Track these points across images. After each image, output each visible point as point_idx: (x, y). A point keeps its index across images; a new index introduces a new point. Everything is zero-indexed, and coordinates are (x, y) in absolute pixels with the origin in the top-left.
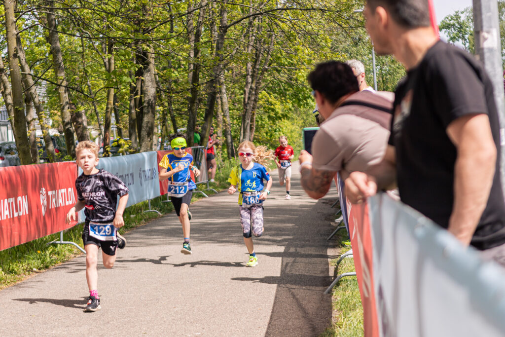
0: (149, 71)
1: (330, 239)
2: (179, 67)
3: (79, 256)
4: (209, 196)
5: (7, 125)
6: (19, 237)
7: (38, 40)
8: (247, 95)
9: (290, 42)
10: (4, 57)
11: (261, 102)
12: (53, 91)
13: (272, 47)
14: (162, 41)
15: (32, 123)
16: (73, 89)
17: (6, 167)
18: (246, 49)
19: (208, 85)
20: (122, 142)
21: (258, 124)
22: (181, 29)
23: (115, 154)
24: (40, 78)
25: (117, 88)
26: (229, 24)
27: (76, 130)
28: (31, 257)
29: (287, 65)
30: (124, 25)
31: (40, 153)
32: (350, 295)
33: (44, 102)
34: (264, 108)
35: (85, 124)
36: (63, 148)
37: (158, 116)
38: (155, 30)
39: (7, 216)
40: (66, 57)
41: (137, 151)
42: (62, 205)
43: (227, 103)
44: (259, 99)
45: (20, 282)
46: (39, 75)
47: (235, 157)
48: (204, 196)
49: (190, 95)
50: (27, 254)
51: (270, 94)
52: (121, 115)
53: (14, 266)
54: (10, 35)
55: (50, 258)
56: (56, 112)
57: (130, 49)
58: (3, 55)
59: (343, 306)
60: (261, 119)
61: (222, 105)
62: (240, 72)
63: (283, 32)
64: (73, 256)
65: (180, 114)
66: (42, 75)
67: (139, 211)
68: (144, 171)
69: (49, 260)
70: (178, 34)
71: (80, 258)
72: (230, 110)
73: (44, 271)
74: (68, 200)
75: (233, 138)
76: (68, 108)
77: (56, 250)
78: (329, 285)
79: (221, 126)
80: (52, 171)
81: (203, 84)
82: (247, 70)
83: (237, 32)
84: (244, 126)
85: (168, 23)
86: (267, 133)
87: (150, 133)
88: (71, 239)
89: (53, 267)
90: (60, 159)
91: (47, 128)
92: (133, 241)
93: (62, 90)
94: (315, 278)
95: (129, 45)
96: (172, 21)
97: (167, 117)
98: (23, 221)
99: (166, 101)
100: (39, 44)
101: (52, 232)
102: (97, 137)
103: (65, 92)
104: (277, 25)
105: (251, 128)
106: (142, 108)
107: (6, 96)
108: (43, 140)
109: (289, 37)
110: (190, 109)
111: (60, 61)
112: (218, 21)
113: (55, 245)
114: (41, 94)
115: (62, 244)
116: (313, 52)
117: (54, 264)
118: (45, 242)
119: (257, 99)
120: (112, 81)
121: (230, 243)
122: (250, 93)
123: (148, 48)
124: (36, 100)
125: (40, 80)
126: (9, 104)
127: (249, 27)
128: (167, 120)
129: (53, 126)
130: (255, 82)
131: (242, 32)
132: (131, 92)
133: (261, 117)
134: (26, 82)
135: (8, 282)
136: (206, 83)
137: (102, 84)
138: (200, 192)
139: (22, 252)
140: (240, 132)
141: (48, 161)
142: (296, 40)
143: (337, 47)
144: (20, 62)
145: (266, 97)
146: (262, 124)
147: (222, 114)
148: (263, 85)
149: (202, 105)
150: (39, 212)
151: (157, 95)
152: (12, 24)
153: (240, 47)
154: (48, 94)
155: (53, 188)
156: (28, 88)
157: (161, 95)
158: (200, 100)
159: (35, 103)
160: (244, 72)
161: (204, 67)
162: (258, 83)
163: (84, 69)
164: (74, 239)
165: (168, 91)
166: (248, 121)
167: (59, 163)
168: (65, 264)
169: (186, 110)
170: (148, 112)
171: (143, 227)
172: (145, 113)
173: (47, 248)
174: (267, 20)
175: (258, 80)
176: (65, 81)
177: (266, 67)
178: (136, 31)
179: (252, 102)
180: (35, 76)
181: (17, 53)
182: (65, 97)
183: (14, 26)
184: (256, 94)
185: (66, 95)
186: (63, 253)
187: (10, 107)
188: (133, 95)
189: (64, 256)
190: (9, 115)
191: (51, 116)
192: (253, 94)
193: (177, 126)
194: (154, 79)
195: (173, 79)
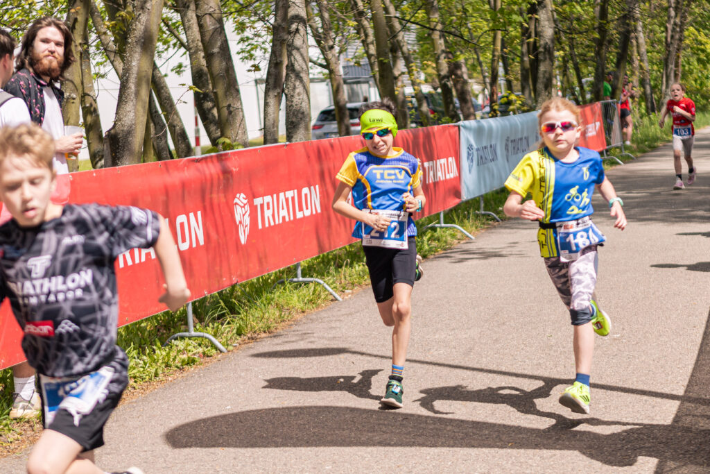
0: (545, 7)
3: (464, 241)
4: (625, 162)
5: (367, 82)
8: (670, 33)
11: (687, 42)
12: (425, 38)
15: (400, 78)
16: (450, 33)
19: (619, 22)
20: (513, 97)
21: (684, 69)
23: (505, 113)
24: (409, 21)
25: (506, 31)
27: (455, 85)
31: (411, 115)
33: (415, 51)
34: (692, 48)
35: (465, 77)
36: (439, 109)
37: (556, 63)
41: (532, 109)
42: (441, 179)
43: (644, 43)
46: (407, 18)
47: (656, 112)
48: (618, 163)
49: (597, 36)
51: (699, 31)
52: (511, 64)
55: (429, 245)
56: (429, 63)
60: (689, 63)
61: (638, 46)
62: (660, 4)
64: (457, 241)
65: (585, 61)
66: (411, 18)
69: (426, 247)
71: (466, 245)
72: (648, 52)
74: (449, 173)
75: (653, 89)
76: (445, 58)
77: (436, 235)
79: (637, 73)
80: (428, 137)
81: (613, 21)
84: (666, 73)
86: (696, 81)
87: (548, 85)
88: (453, 222)
89: (433, 256)
90: (437, 122)
91: (419, 84)
93: (436, 35)
97: (568, 65)
99: (567, 45)
101: (430, 213)
102: (480, 93)
103: (440, 38)
105: (676, 75)
106: (537, 54)
107: (368, 45)
108: (414, 100)
110: (598, 53)
113: (434, 229)
114: (410, 42)
115: (443, 228)
119: (682, 38)
120: (499, 21)
121: (653, 222)
122: (674, 30)
124: (405, 49)
125: (409, 24)
126: (372, 55)
128: (569, 69)
129: (426, 81)
130: (679, 15)
132: (523, 34)
133: (688, 60)
134: (391, 27)
136: (617, 19)
137: (485, 26)
138: (612, 159)
140: (662, 81)
141: (421, 124)
144: (383, 3)
145: (693, 34)
146: (690, 69)
147: (639, 58)
148: (690, 19)
149: (612, 48)
151: (555, 36)
154: (419, 41)
155: (430, 158)
156: (394, 35)
157: (560, 37)
158: (610, 42)
159: (403, 53)
160: (665, 3)
162: (684, 17)
163: (463, 7)
164: (457, 221)
165: (568, 31)
166: (672, 66)
167: (435, 127)
168: (446, 252)
169: (593, 54)
170: (545, 60)
172: (541, 60)
175: (684, 13)
176: (439, 24)
179: (677, 42)
180: (403, 19)
184: (682, 31)
185: (442, 41)
186: (444, 239)
187: (373, 59)
188: (525, 38)
189: (446, 242)
190: (372, 69)
191: (423, 68)
192: (677, 32)
193: (581, 75)
194: (551, 17)
195: (574, 16)
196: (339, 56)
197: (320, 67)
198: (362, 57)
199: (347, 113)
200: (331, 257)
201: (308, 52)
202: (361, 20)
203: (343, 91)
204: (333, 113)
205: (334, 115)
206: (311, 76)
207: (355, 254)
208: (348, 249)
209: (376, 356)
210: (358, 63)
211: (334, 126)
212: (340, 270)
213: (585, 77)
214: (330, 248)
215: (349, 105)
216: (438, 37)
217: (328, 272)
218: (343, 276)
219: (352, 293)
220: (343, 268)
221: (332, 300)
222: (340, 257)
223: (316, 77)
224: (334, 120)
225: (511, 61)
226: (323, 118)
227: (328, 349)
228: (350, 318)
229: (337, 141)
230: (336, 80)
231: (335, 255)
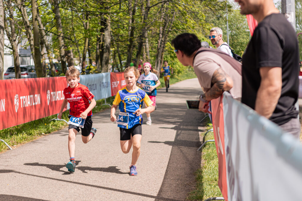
0: (107, 30)
1: (201, 122)
2: (124, 28)
5: (30, 56)
6: (35, 116)
7: (48, 11)
8: (159, 44)
9: (183, 17)
10: (30, 20)
11: (167, 48)
12: (56, 39)
13: (173, 19)
14: (115, 14)
15: (44, 55)
16: (67, 38)
17: (29, 79)
18: (160, 20)
19: (139, 38)
20: (92, 67)
22: (125, 8)
23: (88, 73)
24: (49, 32)
25: (90, 38)
26: (151, 6)
27: (67, 60)
28: (41, 127)
29: (181, 29)
30: (95, 5)
31: (48, 72)
32: (211, 152)
33: (50, 44)
34: (168, 51)
35: (72, 57)
36: (60, 70)
37: (111, 54)
38: (111, 8)
39: (29, 105)
40: (63, 21)
41: (100, 72)
42: (58, 100)
43: (148, 48)
44: (166, 47)
45: (35, 140)
46: (49, 30)
49: (129, 43)
50: (39, 125)
52: (92, 53)
53: (32, 131)
54: (33, 8)
55: (51, 128)
56: (57, 50)
57: (97, 18)
58: (29, 19)
59: (207, 158)
60: (167, 57)
61: (146, 49)
62: (156, 32)
63: (180, 11)
65: (123, 53)
66: (50, 30)
67: (100, 104)
68: (103, 83)
69: (51, 129)
70: (123, 10)
72: (150, 52)
73: (48, 134)
74: (62, 97)
76: (64, 48)
77: (55, 123)
78: (200, 146)
80: (54, 81)
81: (136, 37)
82: (160, 31)
83: (155, 11)
84: (157, 61)
85: (118, 4)
87: (107, 63)
88: (63, 118)
89: (53, 133)
90: (58, 75)
91: (52, 59)
92: (96, 120)
93: (60, 38)
94: (193, 142)
95: (97, 15)
96: (120, 3)
98: (37, 108)
99: (116, 46)
100: (49, 14)
101: (52, 114)
102: (78, 64)
103: (62, 40)
104: (177, 7)
105: (161, 62)
106: (103, 49)
107: (30, 40)
108: (49, 65)
109: (183, 14)
110: (129, 51)
111: (60, 23)
112: (145, 4)
113: (54, 121)
114: (49, 40)
115: (58, 121)
116: (195, 22)
117: (53, 131)
118: (49, 119)
119: (164, 47)
120: (87, 34)
122: (161, 43)
123: (107, 17)
124: (47, 43)
126: (32, 45)
127: (161, 8)
128: (116, 56)
129: (55, 58)
130: (164, 37)
131: (158, 11)
132: (98, 40)
134: (41, 34)
135: (29, 140)
136: (138, 37)
137: (82, 36)
139: (36, 124)
140: (155, 64)
141: (51, 76)
142: (186, 16)
143: (209, 20)
144: (38, 23)
145: (169, 45)
146: (167, 60)
147: (146, 54)
148: (168, 39)
149: (135, 49)
150: (46, 103)
151: (111, 42)
152: (35, 2)
153: (156, 18)
154: (53, 40)
155: (54, 90)
156: (42, 37)
157: (113, 43)
158: (134, 46)
159: (45, 45)
160: (158, 32)
161: (137, 28)
162: (165, 38)
163: (73, 28)
164: (64, 118)
165: (117, 40)
166: (159, 58)
167: (57, 77)
168: (58, 131)
169: (127, 51)
170: (106, 52)
171: (102, 113)
172: (104, 52)
173: (50, 122)
174: (171, 4)
175: (165, 36)
176: (62, 34)
177: (170, 30)
178: (101, 8)
179: (162, 48)
180: (47, 31)
181: (37, 18)
182: (62, 43)
183: (36, 3)
184: (164, 44)
185: (63, 41)
186: (58, 125)
187: (32, 47)
188: (98, 42)
189: (59, 127)
190: (32, 51)
191: (54, 52)
192: (162, 44)
193: (121, 60)
194: (110, 34)
195: (120, 34)
196: (18, 44)
197: (9, 49)
198: (27, 45)
199: (20, 69)
200: (8, 130)
201: (4, 42)
202: (28, 30)
203: (19, 60)
204: (14, 68)
205: (14, 70)
206: (5, 52)
207: (19, 130)
208: (16, 128)
209: (25, 174)
210: (26, 48)
211: (14, 74)
212: (12, 136)
213: (123, 60)
214: (8, 127)
215: (21, 66)
216: (61, 39)
217: (7, 137)
218: (13, 139)
219: (17, 147)
220: (14, 135)
221: (8, 149)
222: (12, 131)
223: (7, 53)
224: (14, 71)
225: (92, 51)
226: (9, 71)
227: (5, 170)
228: (15, 157)
229: (14, 81)
230: (16, 54)
231: (10, 130)
